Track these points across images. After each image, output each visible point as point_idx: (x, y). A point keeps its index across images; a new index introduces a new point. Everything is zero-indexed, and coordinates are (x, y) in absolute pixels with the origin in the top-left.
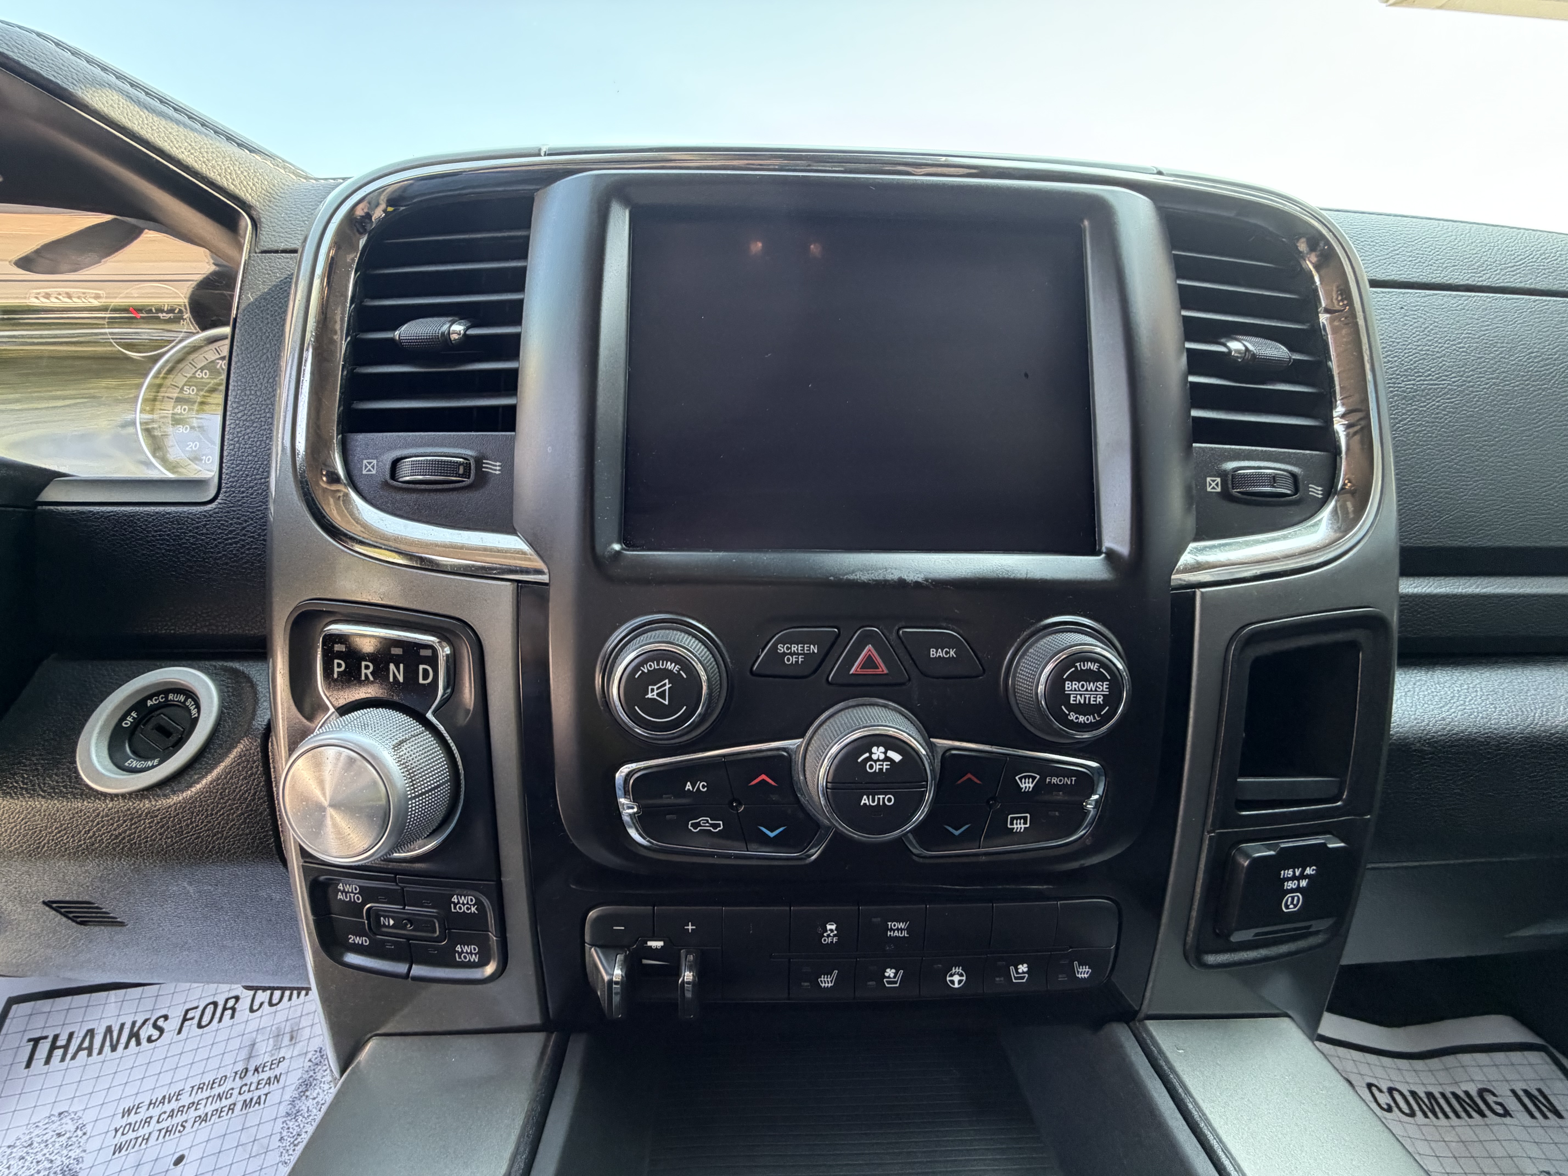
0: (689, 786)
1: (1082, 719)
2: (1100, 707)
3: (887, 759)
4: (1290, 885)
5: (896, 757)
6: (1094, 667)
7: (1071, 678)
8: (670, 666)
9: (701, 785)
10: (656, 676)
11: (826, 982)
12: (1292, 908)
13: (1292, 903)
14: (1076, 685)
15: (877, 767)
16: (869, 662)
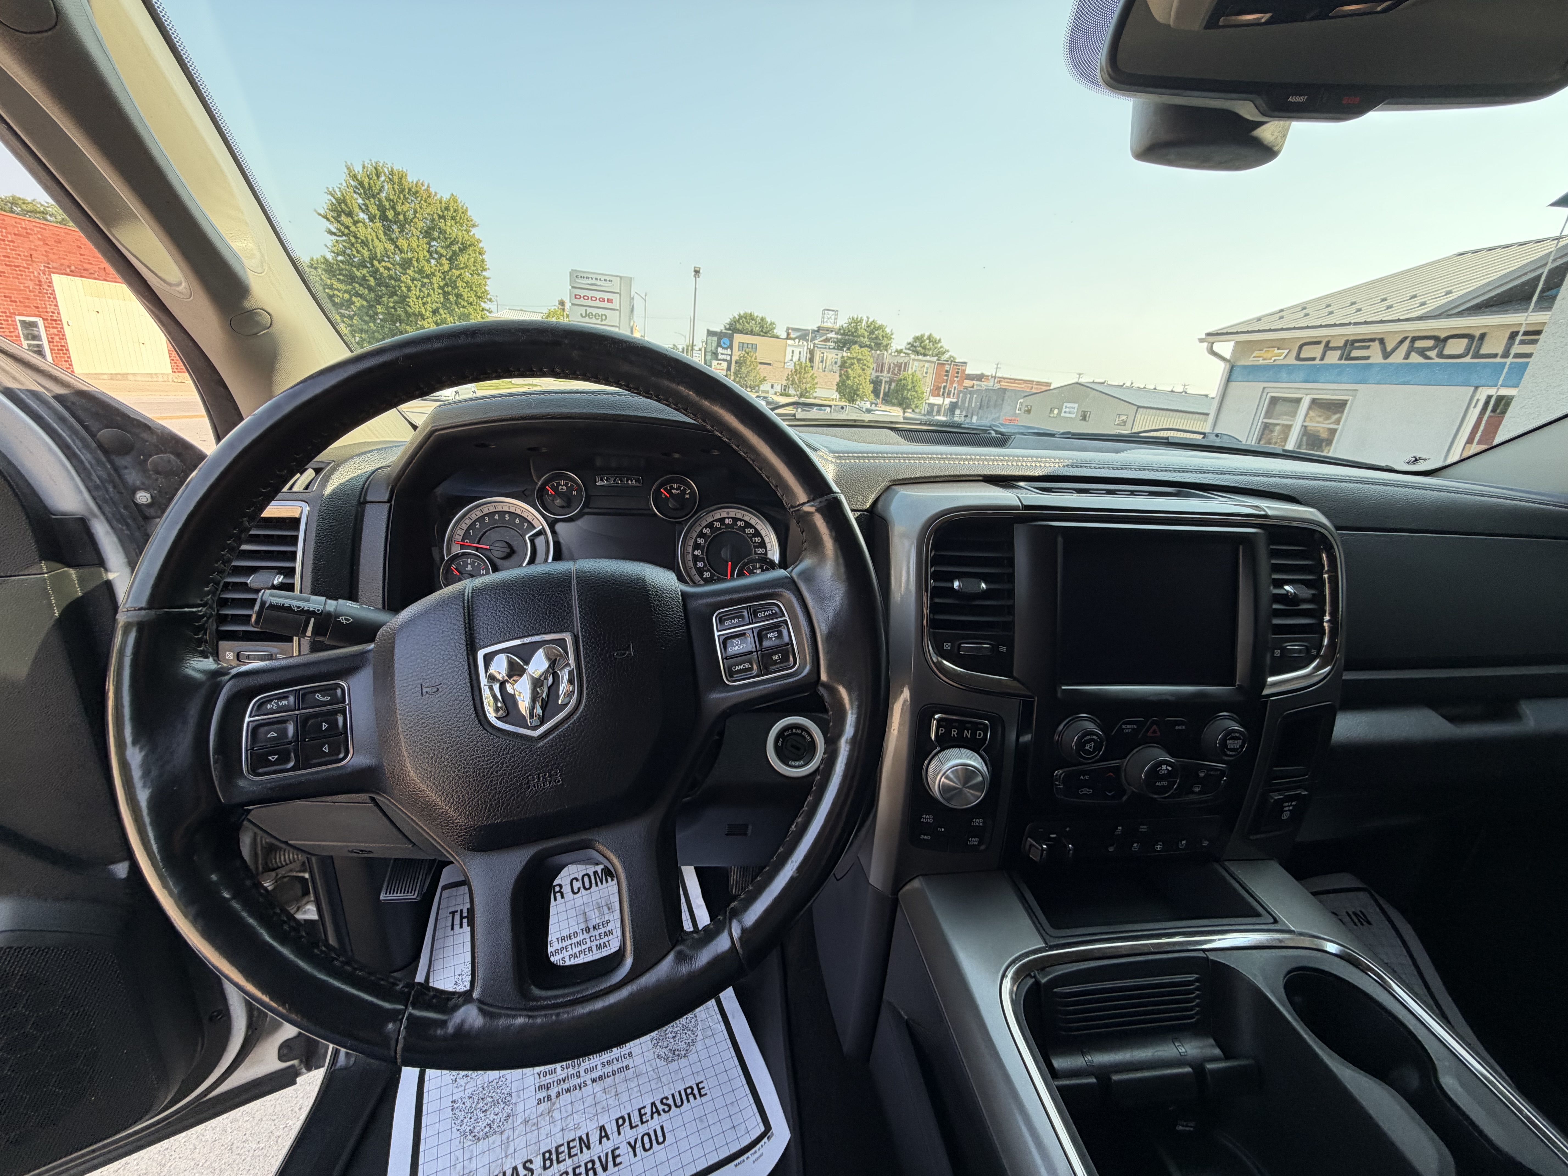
0: (1082, 777)
1: (1231, 753)
2: (1238, 749)
3: (1167, 769)
4: (1286, 809)
5: (1170, 768)
6: (1237, 735)
7: (1229, 739)
8: (1095, 737)
9: (1087, 777)
10: (1089, 741)
11: (1111, 849)
12: (1285, 818)
13: (1285, 816)
14: (1231, 741)
15: (1163, 772)
16: (1154, 732)
